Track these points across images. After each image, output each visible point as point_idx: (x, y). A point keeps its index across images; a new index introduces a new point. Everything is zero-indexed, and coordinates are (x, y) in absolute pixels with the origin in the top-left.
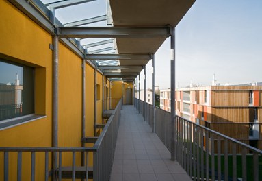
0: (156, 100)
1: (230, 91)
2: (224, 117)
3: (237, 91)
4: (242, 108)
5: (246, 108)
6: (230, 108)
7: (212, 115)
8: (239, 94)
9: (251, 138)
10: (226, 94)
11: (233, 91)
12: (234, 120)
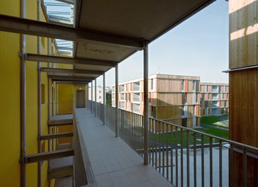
0: (107, 99)
1: (169, 79)
2: (166, 101)
3: (174, 79)
4: (177, 93)
5: (180, 93)
6: (170, 93)
7: (157, 100)
8: (176, 82)
9: (183, 117)
10: (167, 81)
11: (172, 79)
12: (172, 103)
